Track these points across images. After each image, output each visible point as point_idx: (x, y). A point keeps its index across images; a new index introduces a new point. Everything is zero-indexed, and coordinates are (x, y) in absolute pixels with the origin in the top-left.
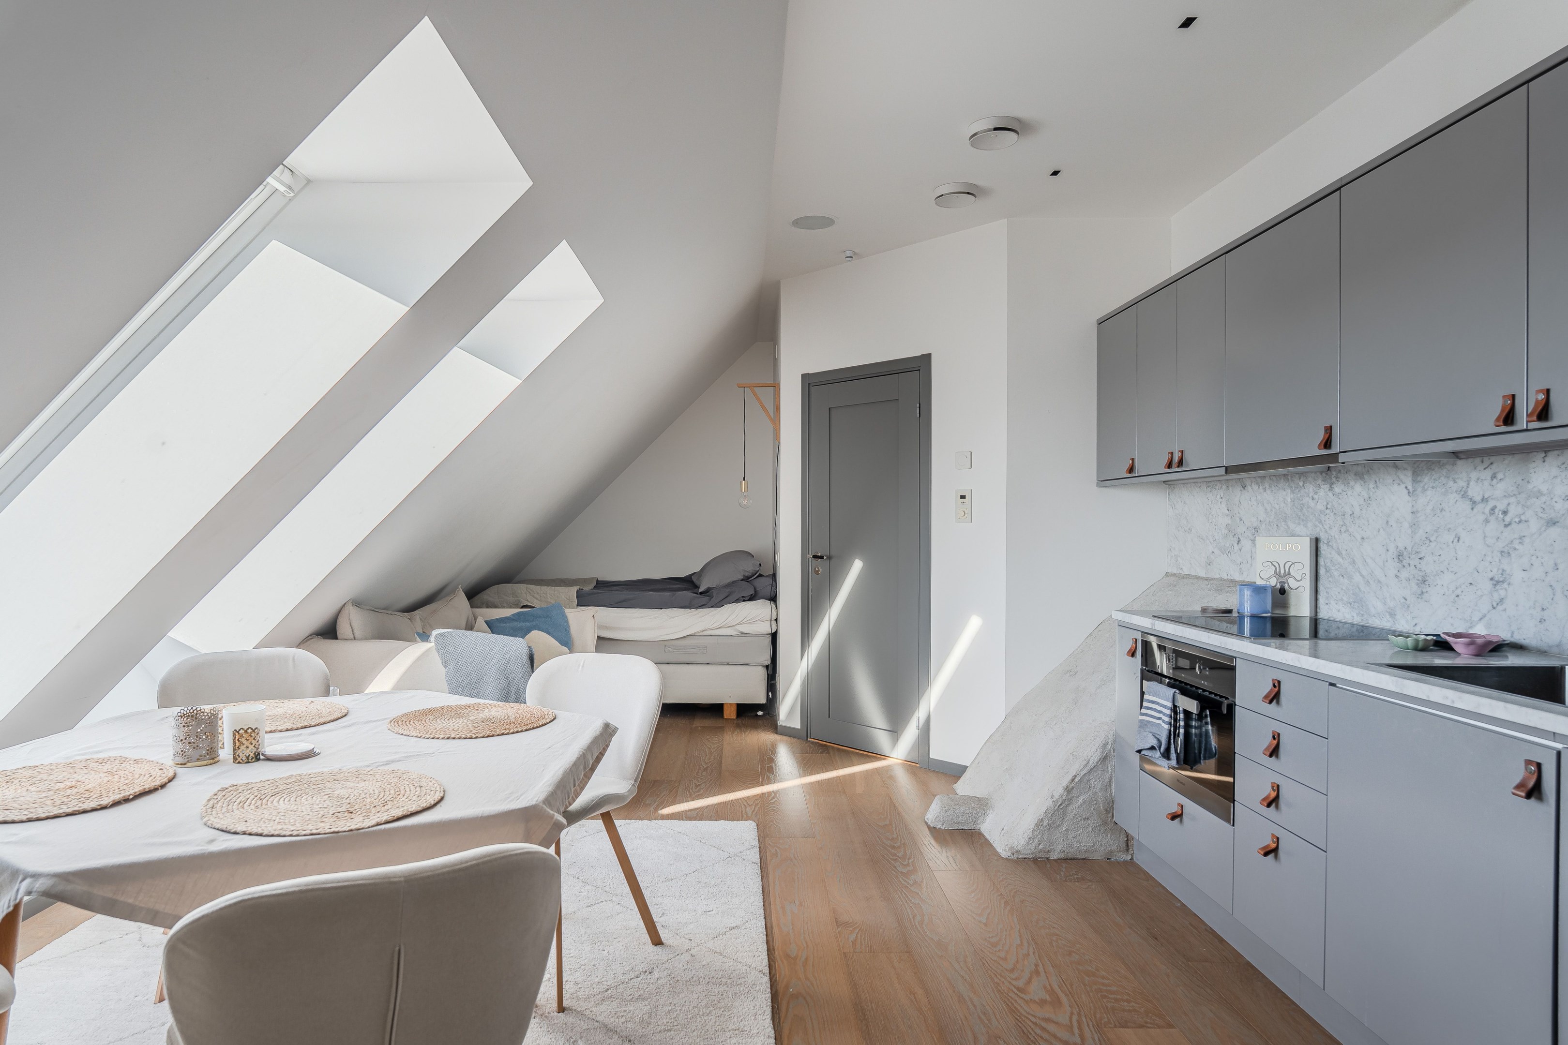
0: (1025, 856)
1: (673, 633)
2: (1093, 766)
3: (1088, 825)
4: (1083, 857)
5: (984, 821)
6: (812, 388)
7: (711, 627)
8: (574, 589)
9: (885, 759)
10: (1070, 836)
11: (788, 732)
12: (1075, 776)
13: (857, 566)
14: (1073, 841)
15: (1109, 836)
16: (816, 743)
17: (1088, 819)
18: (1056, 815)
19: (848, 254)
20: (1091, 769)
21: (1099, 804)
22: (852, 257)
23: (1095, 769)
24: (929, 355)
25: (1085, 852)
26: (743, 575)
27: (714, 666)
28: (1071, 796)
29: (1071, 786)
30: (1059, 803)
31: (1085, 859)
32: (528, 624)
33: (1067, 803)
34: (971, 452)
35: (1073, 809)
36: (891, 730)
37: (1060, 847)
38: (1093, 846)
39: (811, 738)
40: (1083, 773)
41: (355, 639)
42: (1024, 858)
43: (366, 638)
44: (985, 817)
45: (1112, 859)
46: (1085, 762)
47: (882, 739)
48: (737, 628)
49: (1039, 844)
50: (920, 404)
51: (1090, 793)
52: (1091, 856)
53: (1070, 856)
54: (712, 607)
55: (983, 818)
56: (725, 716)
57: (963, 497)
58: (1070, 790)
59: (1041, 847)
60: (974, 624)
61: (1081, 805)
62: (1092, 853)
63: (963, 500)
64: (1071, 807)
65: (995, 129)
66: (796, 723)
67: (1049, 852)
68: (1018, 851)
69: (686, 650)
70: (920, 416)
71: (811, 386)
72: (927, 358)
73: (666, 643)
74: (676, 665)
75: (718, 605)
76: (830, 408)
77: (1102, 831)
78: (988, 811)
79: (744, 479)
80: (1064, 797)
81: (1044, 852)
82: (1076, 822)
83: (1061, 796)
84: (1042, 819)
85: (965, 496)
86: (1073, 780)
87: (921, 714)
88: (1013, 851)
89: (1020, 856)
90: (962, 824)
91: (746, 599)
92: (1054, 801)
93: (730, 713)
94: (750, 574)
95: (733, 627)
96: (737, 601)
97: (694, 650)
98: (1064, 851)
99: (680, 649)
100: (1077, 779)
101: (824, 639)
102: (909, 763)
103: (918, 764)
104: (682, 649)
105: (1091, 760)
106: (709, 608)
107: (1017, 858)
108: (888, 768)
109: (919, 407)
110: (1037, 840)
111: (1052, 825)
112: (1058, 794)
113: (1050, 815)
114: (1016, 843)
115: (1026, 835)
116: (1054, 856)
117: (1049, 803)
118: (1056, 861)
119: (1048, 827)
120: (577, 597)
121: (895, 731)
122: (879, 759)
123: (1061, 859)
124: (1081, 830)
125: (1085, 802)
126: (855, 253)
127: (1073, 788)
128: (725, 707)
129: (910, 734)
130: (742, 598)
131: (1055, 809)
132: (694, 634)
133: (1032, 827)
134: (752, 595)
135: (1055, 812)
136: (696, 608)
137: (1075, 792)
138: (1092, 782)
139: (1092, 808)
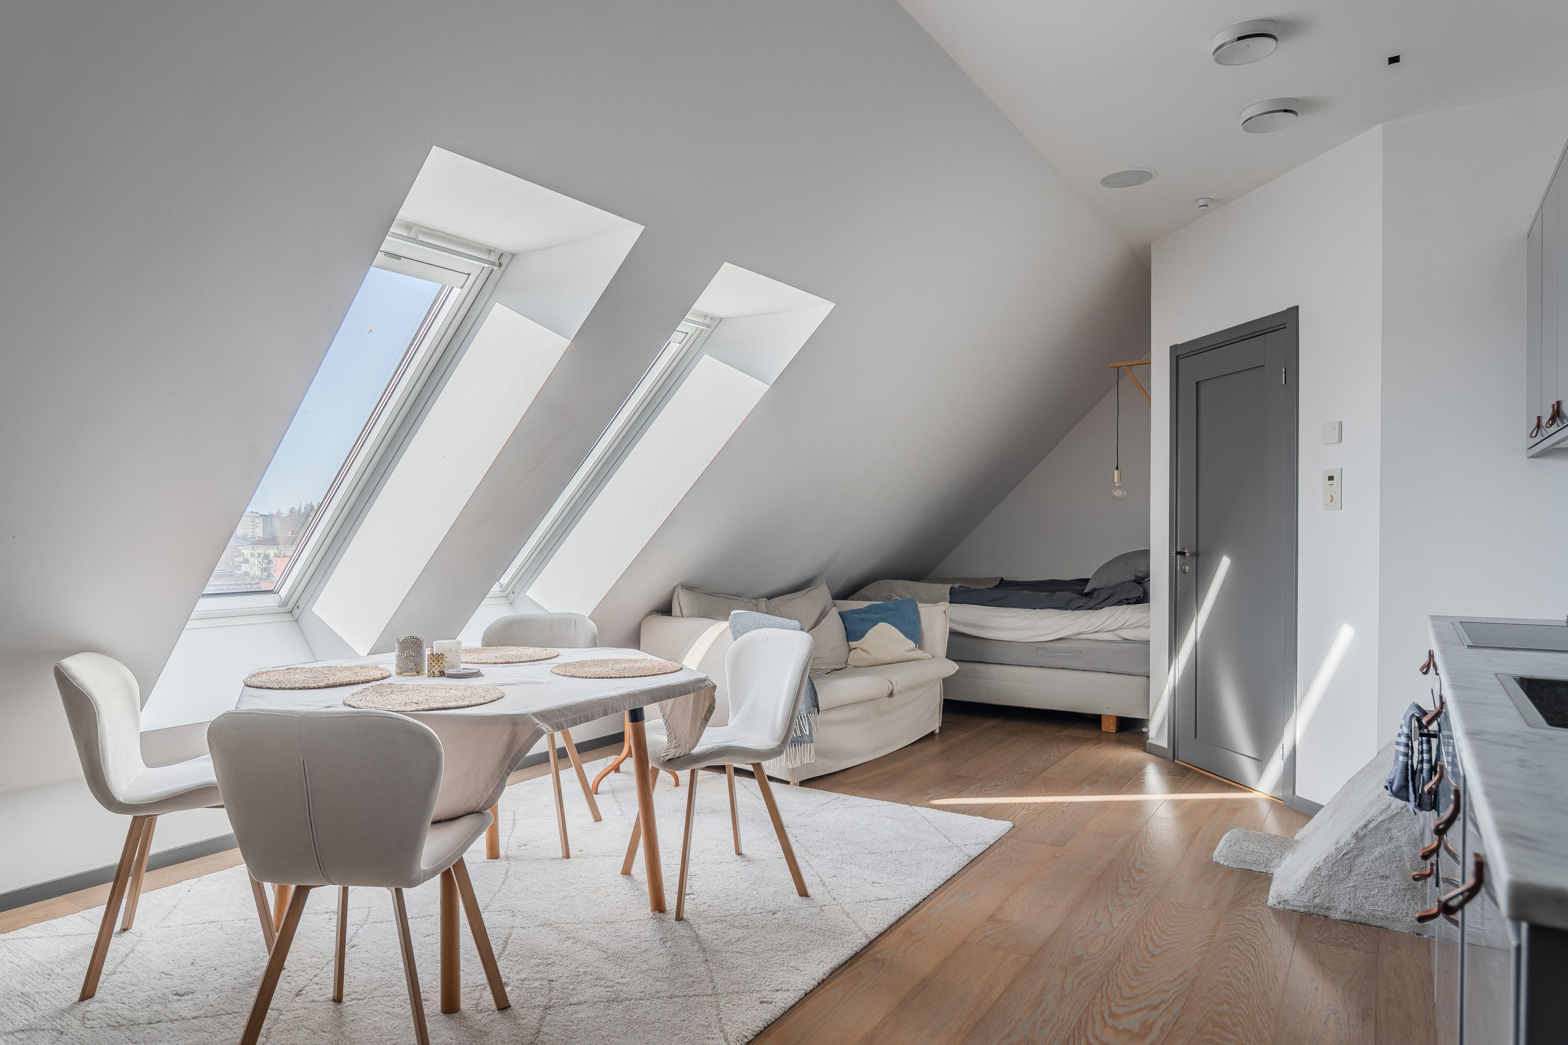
0: (1294, 908)
1: (1044, 635)
2: (1395, 812)
3: (1388, 885)
4: (1379, 924)
5: (1278, 866)
6: (1181, 361)
7: (1086, 630)
8: (949, 586)
9: (1251, 792)
10: (1360, 894)
11: (1155, 751)
12: (1370, 822)
13: (1225, 563)
14: (1364, 901)
15: (1419, 904)
16: (1181, 765)
17: (1386, 878)
18: (1339, 866)
19: (1202, 202)
20: (1392, 816)
21: (1405, 862)
22: (1207, 206)
23: (1398, 816)
24: (1297, 307)
25: (1382, 919)
26: (1135, 576)
27: (1089, 672)
28: (1362, 845)
29: (1361, 833)
30: (1344, 852)
31: (1381, 928)
32: (877, 616)
33: (1355, 853)
34: (1340, 423)
35: (1364, 862)
36: (1258, 758)
37: (1344, 906)
38: (1394, 914)
39: (1178, 760)
40: (1380, 819)
41: (682, 616)
42: (1294, 911)
43: (692, 616)
44: (1280, 861)
45: (1425, 936)
46: (1385, 806)
47: (1248, 767)
48: (1117, 633)
49: (1315, 898)
50: (1285, 369)
51: (1391, 845)
52: (1391, 926)
53: (1359, 919)
54: (1090, 609)
55: (1278, 862)
56: (1103, 729)
57: (1331, 478)
58: (1360, 838)
59: (1317, 901)
60: (1346, 634)
61: (1376, 859)
62: (1393, 921)
63: (1331, 482)
64: (1359, 861)
65: (1239, 39)
66: (1164, 743)
67: (1328, 909)
68: (1286, 901)
69: (1060, 654)
70: (1285, 383)
71: (1179, 359)
72: (1294, 312)
73: (1038, 645)
74: (1049, 669)
75: (1096, 607)
76: (1197, 383)
77: (1409, 896)
78: (1286, 854)
79: (1117, 468)
80: (1352, 845)
81: (1321, 908)
82: (1369, 879)
83: (1347, 844)
84: (1319, 868)
85: (1333, 476)
86: (1365, 826)
87: (1286, 743)
88: (1279, 899)
89: (1288, 907)
90: (1251, 864)
91: (1131, 601)
92: (1337, 848)
93: (1109, 726)
94: (1145, 575)
95: (1113, 632)
96: (1120, 603)
97: (1068, 654)
98: (1351, 912)
99: (1052, 652)
100: (1371, 826)
101: (1191, 648)
102: (1274, 799)
103: (1282, 801)
104: (1055, 652)
105: (1393, 804)
106: (1087, 610)
107: (1284, 908)
108: (1251, 803)
109: (1285, 372)
110: (1311, 891)
111: (1333, 877)
112: (1345, 841)
113: (1330, 864)
114: (1285, 890)
115: (1298, 884)
116: (1336, 915)
117: (1331, 850)
118: (1336, 921)
119: (1327, 878)
120: (950, 594)
121: (1261, 761)
122: (1241, 790)
123: (1346, 921)
124: (1377, 891)
125: (1382, 856)
126: (1212, 200)
127: (1365, 836)
128: (1103, 719)
129: (1276, 767)
130: (1125, 600)
131: (1338, 858)
132: (1069, 637)
133: (1306, 875)
134: (1139, 597)
135: (1337, 862)
136: (1074, 609)
137: (1368, 841)
138: (1394, 832)
139: (1394, 866)
